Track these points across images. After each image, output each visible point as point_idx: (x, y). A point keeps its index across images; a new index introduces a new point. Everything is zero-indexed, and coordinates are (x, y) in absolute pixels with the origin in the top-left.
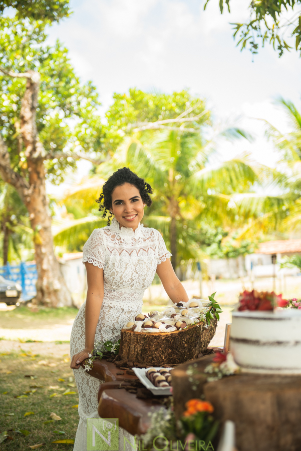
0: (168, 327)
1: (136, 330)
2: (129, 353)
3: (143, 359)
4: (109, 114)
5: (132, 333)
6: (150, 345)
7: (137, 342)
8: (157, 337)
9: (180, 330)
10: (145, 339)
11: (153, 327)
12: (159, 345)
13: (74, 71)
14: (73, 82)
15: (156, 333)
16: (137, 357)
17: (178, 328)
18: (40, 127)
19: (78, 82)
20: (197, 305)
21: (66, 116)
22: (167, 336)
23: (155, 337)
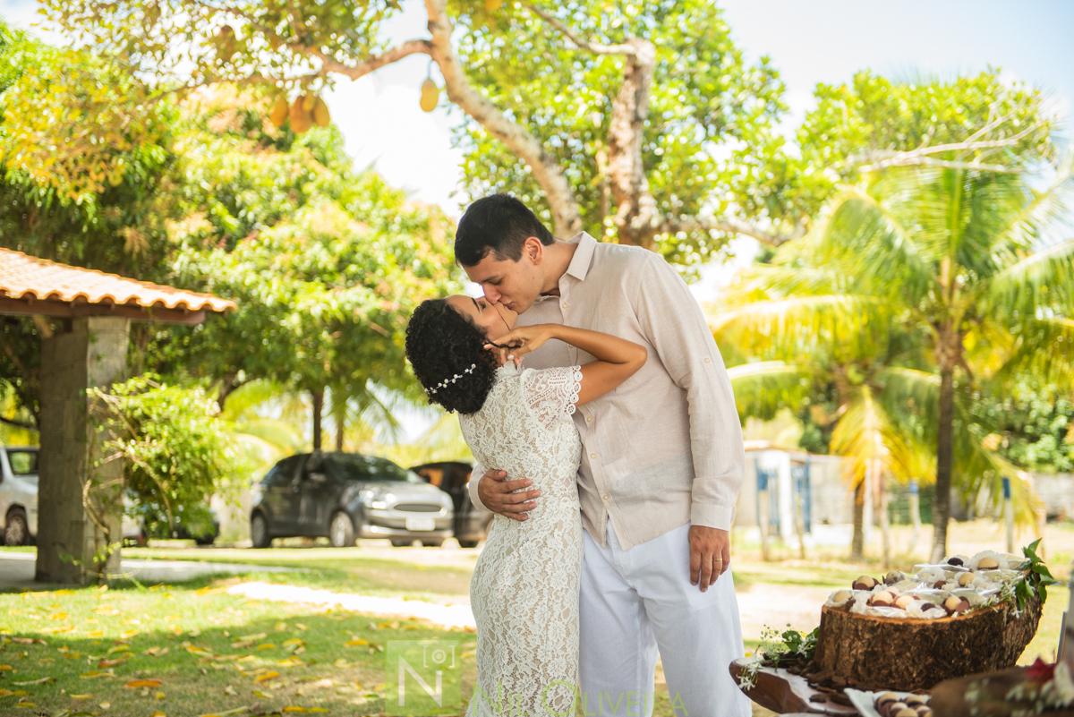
0: (925, 607)
1: (854, 609)
2: (837, 659)
3: (869, 672)
4: (805, 134)
5: (845, 615)
6: (884, 643)
7: (856, 635)
8: (902, 628)
9: (955, 615)
10: (873, 629)
11: (893, 605)
12: (904, 645)
13: (732, 36)
14: (727, 61)
15: (899, 619)
16: (855, 670)
17: (950, 613)
18: (651, 162)
19: (738, 61)
20: (995, 565)
21: (707, 138)
22: (924, 628)
23: (897, 628)
